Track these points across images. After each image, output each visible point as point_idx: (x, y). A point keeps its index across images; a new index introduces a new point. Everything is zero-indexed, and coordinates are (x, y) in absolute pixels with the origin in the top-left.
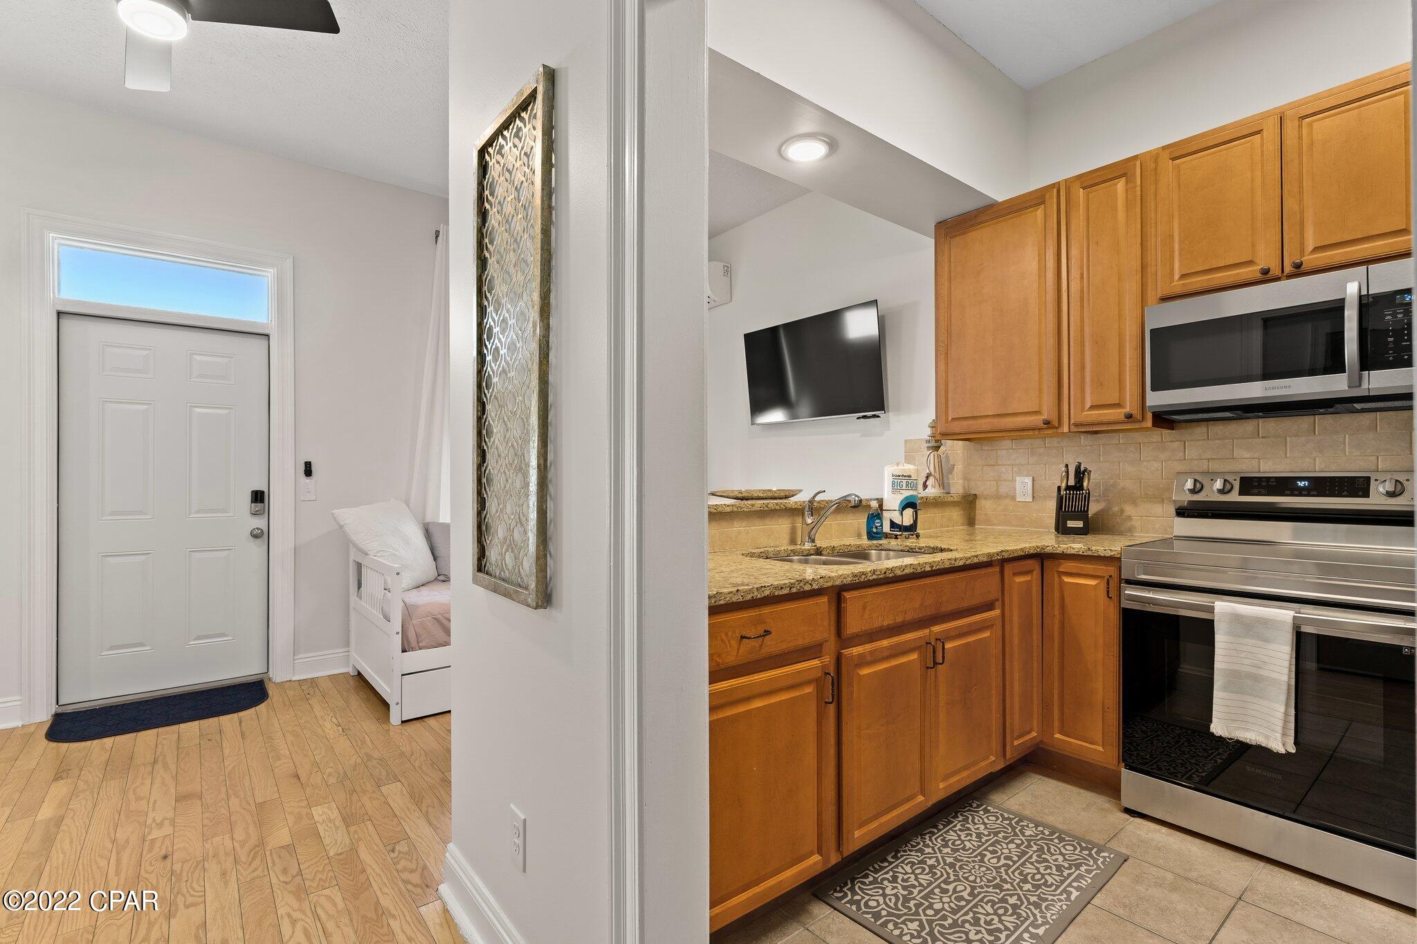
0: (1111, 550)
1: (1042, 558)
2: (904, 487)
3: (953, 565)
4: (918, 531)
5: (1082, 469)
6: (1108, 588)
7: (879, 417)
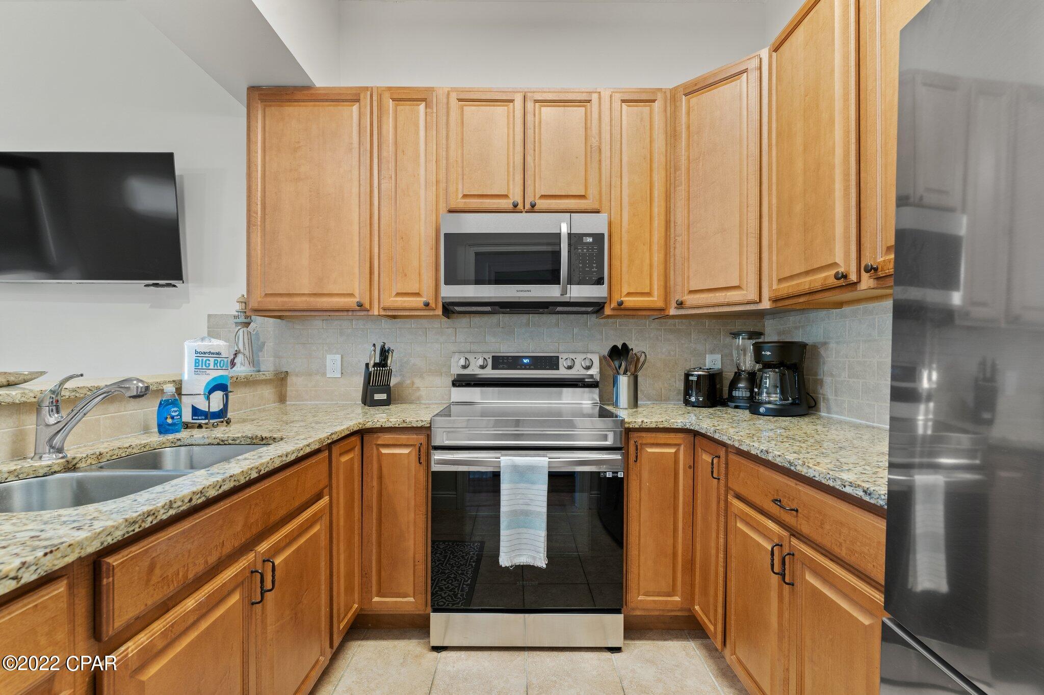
0: (422, 421)
1: (362, 434)
2: (212, 367)
3: (284, 463)
4: (228, 416)
5: (387, 348)
6: (419, 455)
7: (174, 286)
